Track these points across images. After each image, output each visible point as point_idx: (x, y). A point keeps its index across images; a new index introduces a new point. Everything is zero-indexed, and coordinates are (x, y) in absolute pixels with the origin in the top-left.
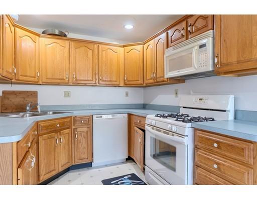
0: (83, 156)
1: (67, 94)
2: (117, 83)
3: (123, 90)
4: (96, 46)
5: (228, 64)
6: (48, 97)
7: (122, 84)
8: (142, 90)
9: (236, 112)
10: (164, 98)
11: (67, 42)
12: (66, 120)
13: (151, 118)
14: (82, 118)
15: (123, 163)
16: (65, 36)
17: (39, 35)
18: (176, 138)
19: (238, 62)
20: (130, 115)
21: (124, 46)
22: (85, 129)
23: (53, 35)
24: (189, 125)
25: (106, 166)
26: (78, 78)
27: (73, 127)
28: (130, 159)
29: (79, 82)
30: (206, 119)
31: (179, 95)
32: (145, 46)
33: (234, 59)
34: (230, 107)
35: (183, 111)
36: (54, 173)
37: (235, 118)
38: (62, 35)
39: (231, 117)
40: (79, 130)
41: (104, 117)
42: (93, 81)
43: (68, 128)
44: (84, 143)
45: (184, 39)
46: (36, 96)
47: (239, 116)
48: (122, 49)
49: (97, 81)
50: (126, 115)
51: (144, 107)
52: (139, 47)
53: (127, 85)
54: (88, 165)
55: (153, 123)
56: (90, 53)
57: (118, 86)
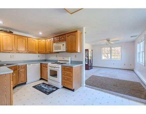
0: (22, 80)
2: (36, 52)
3: (37, 55)
4: (27, 38)
5: (69, 50)
7: (37, 53)
8: (44, 55)
9: (71, 61)
10: (53, 58)
11: (13, 36)
12: (15, 67)
13: (49, 64)
14: (22, 66)
15: (39, 81)
18: (57, 69)
19: (71, 50)
20: (41, 64)
21: (38, 39)
22: (24, 70)
23: (6, 32)
24: (60, 65)
25: (32, 82)
26: (19, 50)
27: (18, 70)
28: (41, 79)
29: (19, 52)
30: (64, 63)
31: (57, 57)
32: (46, 40)
33: (70, 49)
34: (70, 60)
35: (58, 62)
37: (71, 63)
38: (11, 32)
39: (70, 62)
40: (20, 70)
41: (31, 65)
42: (25, 51)
43: (16, 70)
44: (23, 75)
45: (59, 41)
47: (72, 62)
48: (37, 40)
49: (27, 51)
50: (40, 64)
51: (45, 60)
52: (44, 40)
53: (39, 53)
54: (25, 83)
55: (50, 65)
56: (24, 41)
57: (36, 53)
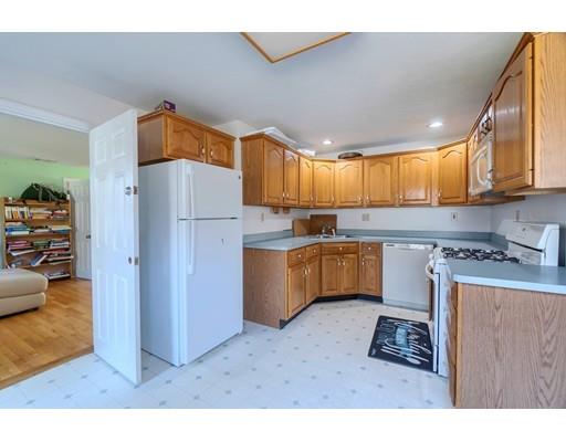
0: (370, 287)
1: (366, 218)
2: (428, 202)
3: (447, 211)
4: (395, 158)
5: (500, 182)
6: (347, 220)
7: (435, 203)
11: (360, 162)
14: (369, 244)
16: (360, 155)
17: (334, 162)
19: (506, 179)
21: (439, 149)
22: (373, 257)
23: (347, 157)
26: (372, 200)
27: (360, 253)
29: (373, 203)
35: (511, 247)
36: (335, 293)
38: (357, 156)
40: (367, 257)
41: (396, 245)
42: (390, 201)
43: (355, 253)
44: (371, 272)
46: (335, 220)
48: (437, 153)
49: (396, 201)
51: (490, 237)
52: (462, 147)
53: (442, 204)
54: (377, 299)
56: (388, 168)
57: (429, 205)
